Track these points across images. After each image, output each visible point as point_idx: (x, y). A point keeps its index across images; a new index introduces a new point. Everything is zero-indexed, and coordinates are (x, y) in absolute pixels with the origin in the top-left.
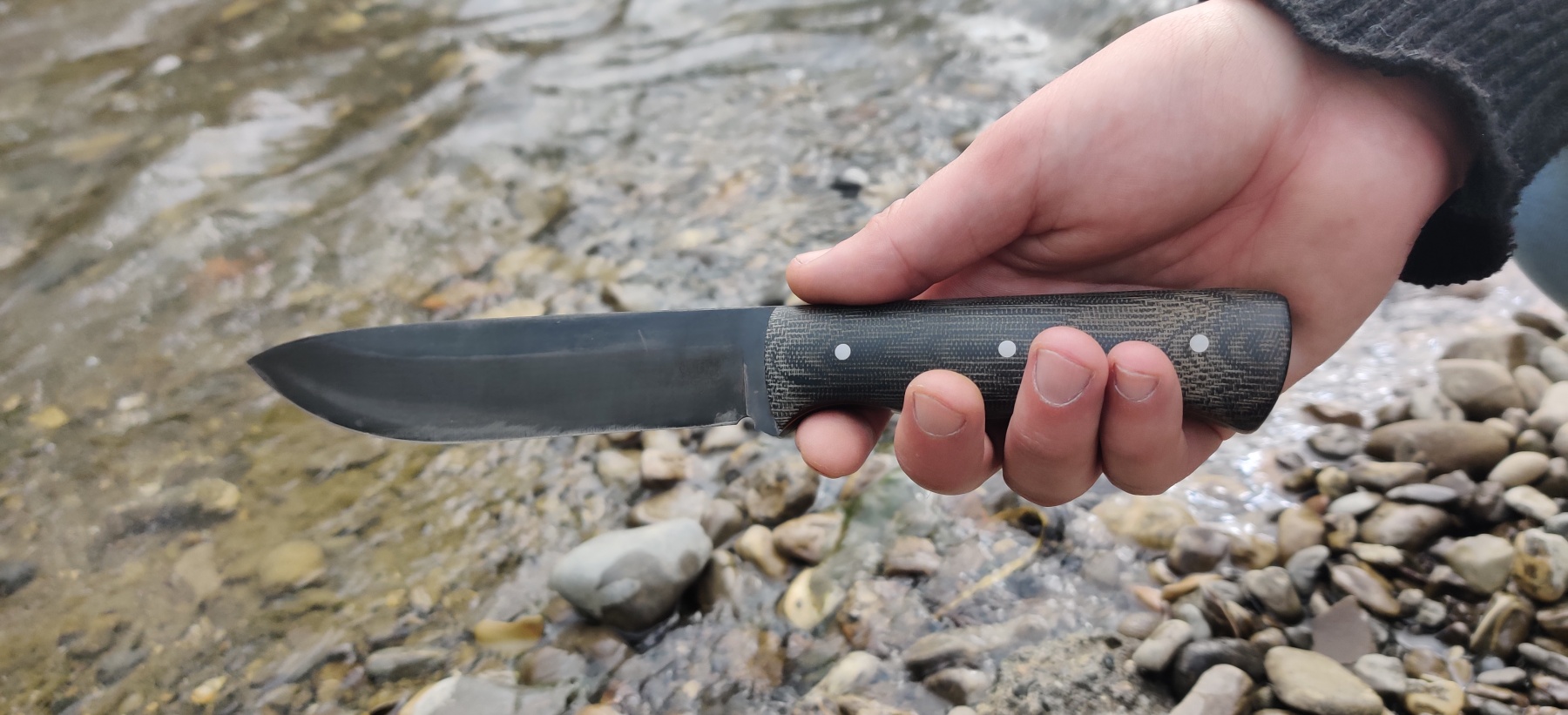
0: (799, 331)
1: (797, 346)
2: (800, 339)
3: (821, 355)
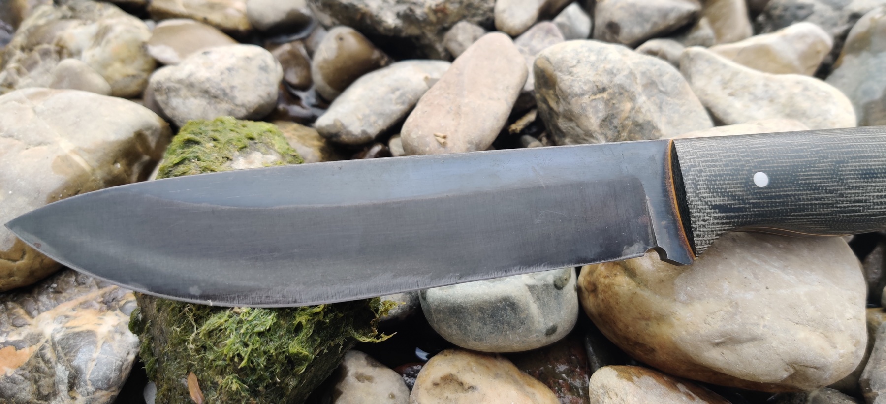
0: (713, 161)
1: (716, 176)
2: (716, 169)
3: (741, 183)
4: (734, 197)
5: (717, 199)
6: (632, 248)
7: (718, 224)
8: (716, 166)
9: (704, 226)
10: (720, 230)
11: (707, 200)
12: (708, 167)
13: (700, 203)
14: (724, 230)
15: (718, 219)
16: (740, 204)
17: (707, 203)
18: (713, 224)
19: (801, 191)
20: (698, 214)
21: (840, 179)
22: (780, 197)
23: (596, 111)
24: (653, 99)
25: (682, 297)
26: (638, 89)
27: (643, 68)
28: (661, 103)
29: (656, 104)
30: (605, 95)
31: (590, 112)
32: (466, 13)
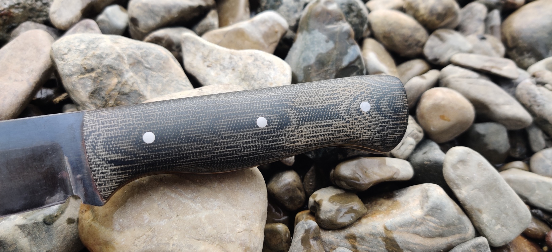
0: (111, 126)
1: (112, 137)
2: (113, 132)
3: (132, 142)
4: (126, 153)
5: (112, 155)
6: (54, 198)
7: (115, 174)
8: (112, 130)
9: (103, 177)
10: (118, 179)
11: (103, 157)
12: (106, 131)
13: (98, 160)
14: (122, 178)
15: (114, 170)
16: (132, 158)
17: (103, 160)
18: (111, 175)
19: (183, 143)
20: (97, 168)
21: (215, 132)
22: (165, 149)
23: (85, 86)
24: (140, 74)
25: (117, 227)
26: (125, 67)
27: (129, 52)
28: (147, 76)
29: (143, 78)
30: (93, 75)
31: (79, 88)
32: (31, 15)
